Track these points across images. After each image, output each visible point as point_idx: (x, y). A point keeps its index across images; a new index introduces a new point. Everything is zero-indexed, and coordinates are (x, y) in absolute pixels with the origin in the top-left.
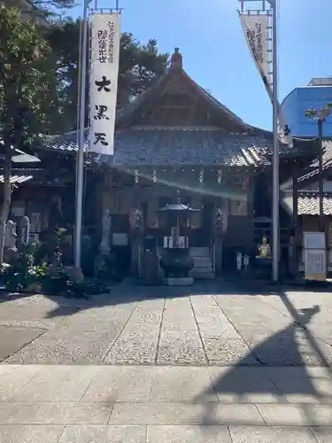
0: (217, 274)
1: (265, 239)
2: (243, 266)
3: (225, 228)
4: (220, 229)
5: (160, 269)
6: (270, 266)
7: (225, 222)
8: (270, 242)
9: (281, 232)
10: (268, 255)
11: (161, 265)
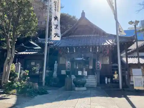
0: (98, 85)
1: (116, 72)
2: (108, 82)
3: (101, 68)
4: (99, 68)
5: (73, 84)
6: (118, 83)
7: (101, 66)
8: (118, 73)
9: (122, 70)
10: (117, 78)
11: (73, 82)
